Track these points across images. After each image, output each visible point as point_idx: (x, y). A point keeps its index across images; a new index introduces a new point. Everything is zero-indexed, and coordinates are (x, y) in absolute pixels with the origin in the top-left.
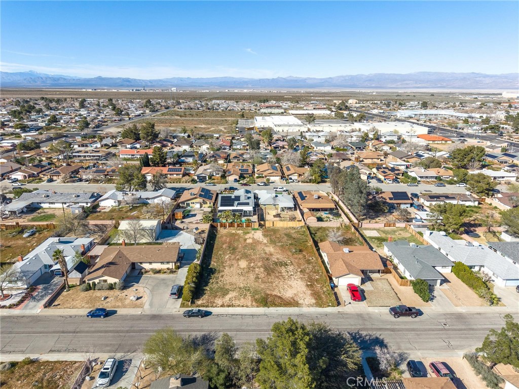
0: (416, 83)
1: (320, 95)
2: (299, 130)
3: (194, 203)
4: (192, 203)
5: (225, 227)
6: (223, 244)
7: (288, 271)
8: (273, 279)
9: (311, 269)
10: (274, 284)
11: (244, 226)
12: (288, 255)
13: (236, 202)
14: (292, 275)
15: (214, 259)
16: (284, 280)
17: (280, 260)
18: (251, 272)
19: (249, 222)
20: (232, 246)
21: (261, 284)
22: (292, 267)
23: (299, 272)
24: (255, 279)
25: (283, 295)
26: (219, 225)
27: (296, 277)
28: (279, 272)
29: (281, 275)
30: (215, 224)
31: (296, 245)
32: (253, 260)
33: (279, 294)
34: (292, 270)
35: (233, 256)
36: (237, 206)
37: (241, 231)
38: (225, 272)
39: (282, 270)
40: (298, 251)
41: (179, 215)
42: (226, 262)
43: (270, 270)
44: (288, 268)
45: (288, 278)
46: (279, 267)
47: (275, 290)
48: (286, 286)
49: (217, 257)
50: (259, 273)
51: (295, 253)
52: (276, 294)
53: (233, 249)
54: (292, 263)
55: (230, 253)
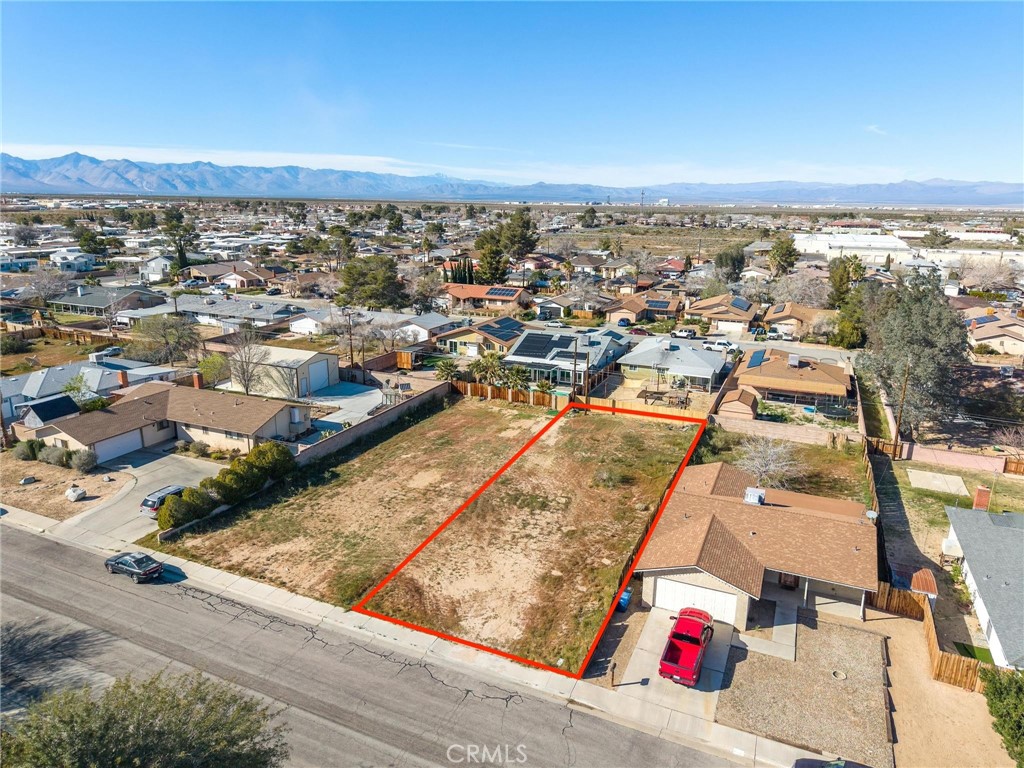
3: (465, 344)
4: (461, 343)
5: (483, 396)
6: (435, 429)
7: (529, 524)
8: (460, 533)
9: (610, 534)
10: (448, 547)
11: (531, 400)
12: (579, 483)
13: (555, 350)
14: (528, 536)
15: (369, 455)
16: (490, 544)
17: (538, 492)
18: (418, 503)
19: (543, 392)
20: (450, 436)
21: (407, 539)
22: (555, 516)
23: (559, 535)
24: (409, 522)
25: (437, 586)
26: (469, 388)
27: (534, 546)
28: (499, 520)
29: (496, 530)
30: (460, 385)
31: (630, 466)
32: (465, 475)
33: (424, 581)
34: (545, 525)
35: (425, 457)
36: (552, 359)
37: (515, 412)
38: (354, 487)
39: (513, 517)
40: (618, 478)
41: (404, 360)
42: (389, 466)
43: (478, 510)
44: (537, 517)
45: (506, 542)
46: (515, 507)
47: (427, 564)
48: (472, 563)
49: (382, 452)
50: (440, 509)
51: (602, 484)
52: (416, 577)
53: (447, 442)
54: (567, 505)
55: (426, 449)
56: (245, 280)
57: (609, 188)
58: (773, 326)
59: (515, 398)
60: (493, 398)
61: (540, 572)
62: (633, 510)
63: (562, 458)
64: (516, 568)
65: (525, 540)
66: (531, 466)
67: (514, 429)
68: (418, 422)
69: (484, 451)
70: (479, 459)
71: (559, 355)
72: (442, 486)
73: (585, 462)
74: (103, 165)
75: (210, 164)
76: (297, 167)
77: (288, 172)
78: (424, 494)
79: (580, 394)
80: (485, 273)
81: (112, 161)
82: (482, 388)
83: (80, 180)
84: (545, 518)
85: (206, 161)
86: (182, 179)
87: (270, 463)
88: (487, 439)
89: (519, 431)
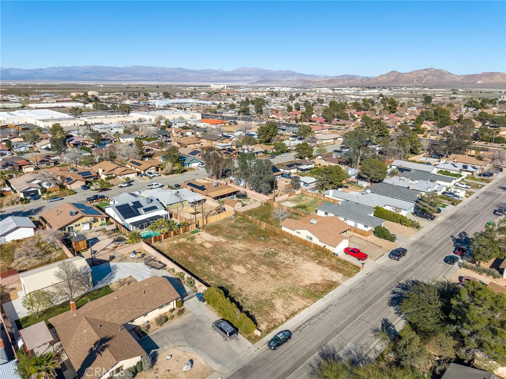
0: (134, 76)
1: (43, 87)
2: (74, 125)
3: (79, 225)
4: (76, 226)
5: (160, 240)
11: (181, 232)
12: (262, 244)
13: (140, 209)
17: (264, 252)
21: (285, 280)
24: (273, 278)
26: (153, 240)
30: (148, 240)
37: (184, 239)
39: (280, 260)
41: (81, 245)
46: (273, 258)
51: (266, 241)
53: (205, 259)
54: (276, 250)
60: (165, 239)
63: (240, 242)
71: (145, 211)
78: (253, 271)
82: (159, 237)
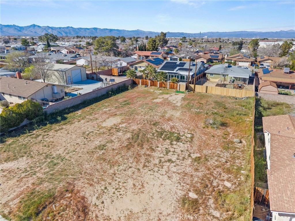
5: (147, 85)
6: (123, 98)
7: (170, 151)
8: (126, 157)
9: (224, 161)
10: (116, 168)
11: (168, 87)
12: (196, 125)
13: (178, 68)
14: (170, 161)
15: (87, 109)
16: (145, 166)
17: (174, 130)
18: (105, 135)
19: (174, 83)
20: (130, 101)
21: (91, 161)
22: (186, 146)
23: (190, 160)
24: (96, 148)
25: (101, 206)
26: (140, 82)
27: (174, 169)
28: (151, 148)
29: (149, 155)
30: (137, 80)
31: (223, 116)
32: (134, 120)
33: (92, 200)
34: (180, 152)
35: (115, 110)
36: (177, 71)
37: (161, 92)
38: (72, 125)
39: (160, 146)
40: (219, 123)
41: (115, 72)
42: (95, 114)
43: (139, 141)
44: (174, 146)
45: (155, 165)
46: (161, 139)
47: (98, 183)
48: (131, 182)
49: (94, 107)
50: (116, 140)
51: (210, 126)
52: (87, 195)
53: (128, 104)
54: (192, 138)
55: (116, 107)
56: (68, 51)
57: (189, 34)
58: (261, 63)
59: (161, 86)
60: (151, 86)
61: (181, 193)
62: (233, 143)
63: (185, 112)
64: (162, 189)
65: (168, 164)
66: (169, 115)
67: (160, 98)
68: (116, 95)
69: (146, 108)
70: (142, 112)
71: (179, 69)
72: (120, 126)
73: (198, 114)
74: (41, 28)
75: (72, 27)
76: (97, 28)
77: (94, 29)
78: (110, 130)
79: (190, 84)
80: (150, 48)
81: (44, 26)
82: (146, 82)
83: (35, 32)
84: (180, 147)
85: (71, 27)
86: (64, 32)
87: (25, 111)
88: (147, 102)
89: (162, 99)
